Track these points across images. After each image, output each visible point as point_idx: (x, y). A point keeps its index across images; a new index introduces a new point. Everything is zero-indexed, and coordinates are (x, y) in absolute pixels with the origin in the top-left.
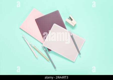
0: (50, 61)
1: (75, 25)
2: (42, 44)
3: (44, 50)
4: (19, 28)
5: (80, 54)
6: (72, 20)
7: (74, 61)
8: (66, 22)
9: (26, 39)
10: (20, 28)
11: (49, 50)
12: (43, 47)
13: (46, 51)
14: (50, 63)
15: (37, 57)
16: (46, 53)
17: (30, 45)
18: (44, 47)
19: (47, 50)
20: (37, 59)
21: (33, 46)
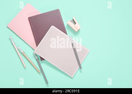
0: (41, 73)
1: (79, 30)
2: (34, 50)
3: (35, 58)
4: (6, 26)
5: (80, 68)
6: (75, 23)
7: (72, 77)
8: (68, 25)
9: (14, 42)
10: (8, 27)
11: (42, 59)
12: (34, 54)
13: (37, 60)
14: (42, 76)
15: (25, 66)
16: (38, 62)
17: (18, 49)
18: (36, 55)
19: (40, 59)
20: (25, 69)
21: (22, 52)
